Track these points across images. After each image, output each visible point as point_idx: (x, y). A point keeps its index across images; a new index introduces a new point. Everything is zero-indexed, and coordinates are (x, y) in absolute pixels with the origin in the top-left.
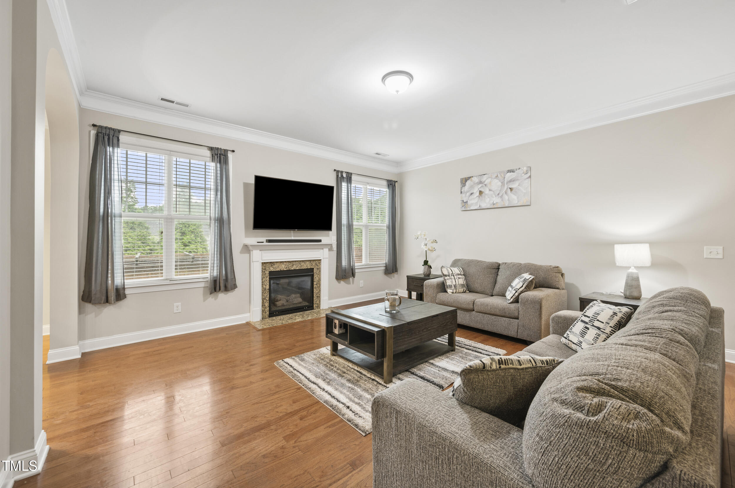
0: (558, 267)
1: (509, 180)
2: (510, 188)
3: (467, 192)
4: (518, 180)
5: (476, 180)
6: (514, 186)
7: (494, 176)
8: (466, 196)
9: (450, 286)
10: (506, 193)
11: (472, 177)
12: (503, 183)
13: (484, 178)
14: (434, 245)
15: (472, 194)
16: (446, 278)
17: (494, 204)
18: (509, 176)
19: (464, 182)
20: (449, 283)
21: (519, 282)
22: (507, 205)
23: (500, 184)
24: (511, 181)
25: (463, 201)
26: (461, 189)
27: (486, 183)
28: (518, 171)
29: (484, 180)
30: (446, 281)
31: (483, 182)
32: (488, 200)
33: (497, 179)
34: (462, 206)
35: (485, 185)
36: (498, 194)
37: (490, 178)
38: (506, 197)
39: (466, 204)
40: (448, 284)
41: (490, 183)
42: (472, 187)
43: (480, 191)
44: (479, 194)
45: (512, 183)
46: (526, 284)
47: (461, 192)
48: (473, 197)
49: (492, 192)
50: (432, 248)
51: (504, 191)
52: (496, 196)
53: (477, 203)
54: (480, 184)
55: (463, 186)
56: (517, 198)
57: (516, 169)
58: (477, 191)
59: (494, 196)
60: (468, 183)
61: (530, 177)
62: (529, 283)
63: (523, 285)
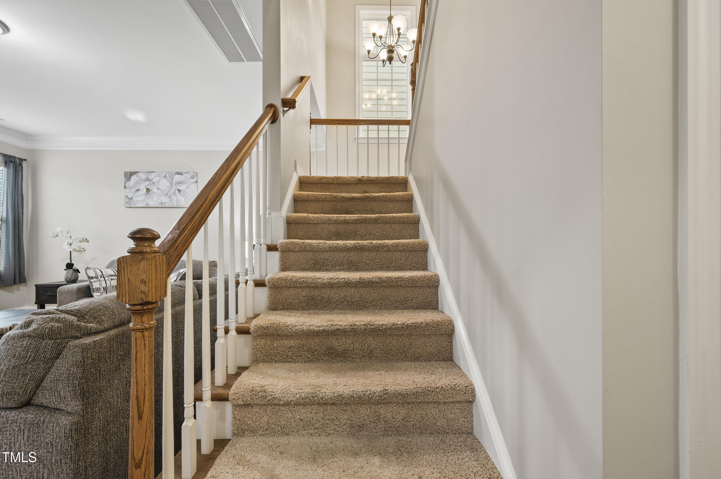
0: (214, 261)
1: (177, 181)
2: (178, 190)
3: (133, 187)
4: (185, 183)
5: (143, 176)
6: (182, 188)
7: (163, 176)
8: (131, 192)
9: (98, 290)
10: (174, 194)
11: (139, 172)
12: (171, 184)
13: (152, 176)
14: (84, 245)
15: (138, 190)
16: (92, 280)
17: (162, 203)
18: (177, 178)
19: (128, 177)
20: (96, 285)
21: (174, 277)
22: (175, 205)
23: (168, 184)
24: (179, 183)
25: (127, 196)
26: (125, 183)
27: (154, 181)
28: (186, 174)
29: (152, 178)
30: (91, 284)
31: (150, 179)
32: (156, 199)
33: (166, 179)
34: (125, 202)
35: (153, 183)
36: (167, 194)
37: (158, 176)
38: (174, 198)
39: (131, 200)
40: (94, 287)
41: (158, 181)
42: (138, 183)
43: (147, 188)
44: (146, 192)
45: (179, 185)
46: (179, 277)
47: (125, 187)
48: (139, 194)
49: (159, 191)
50: (80, 248)
51: (172, 192)
52: (164, 196)
53: (143, 200)
54: (148, 181)
55: (127, 181)
56: (185, 200)
57: (184, 173)
58: (144, 189)
59: (162, 195)
60: (134, 178)
61: (196, 182)
62: (183, 276)
63: (177, 278)
